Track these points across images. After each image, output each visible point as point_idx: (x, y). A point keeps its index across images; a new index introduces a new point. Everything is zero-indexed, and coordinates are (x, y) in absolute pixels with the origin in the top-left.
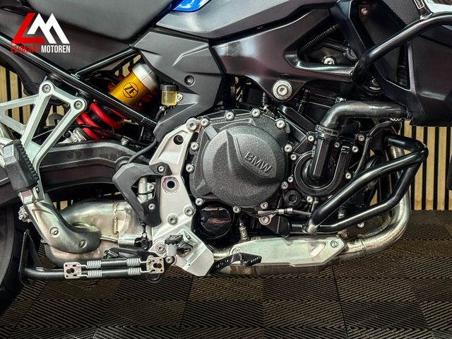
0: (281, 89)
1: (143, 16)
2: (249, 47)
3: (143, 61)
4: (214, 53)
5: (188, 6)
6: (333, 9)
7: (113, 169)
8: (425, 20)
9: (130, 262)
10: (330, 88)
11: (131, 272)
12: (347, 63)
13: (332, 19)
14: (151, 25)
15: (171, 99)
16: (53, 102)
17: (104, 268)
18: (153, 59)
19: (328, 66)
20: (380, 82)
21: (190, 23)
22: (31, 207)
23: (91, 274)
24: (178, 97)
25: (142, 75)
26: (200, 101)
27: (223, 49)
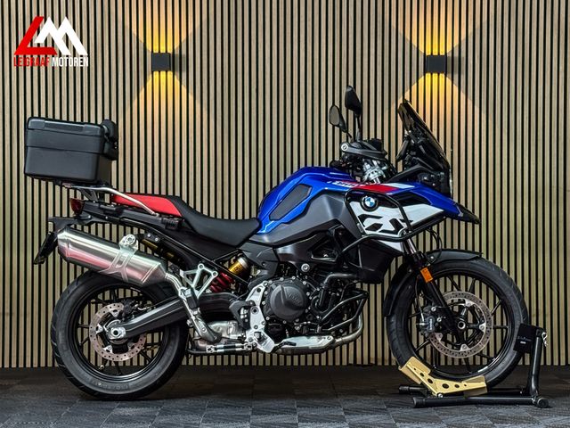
0: (305, 267)
1: (243, 235)
2: (289, 249)
3: (243, 256)
4: (275, 252)
5: (264, 231)
6: (328, 233)
7: (229, 304)
8: (364, 237)
9: (237, 345)
10: (326, 268)
11: (237, 349)
12: (334, 256)
13: (327, 237)
15: (255, 272)
16: (204, 274)
17: (224, 348)
18: (248, 254)
19: (326, 258)
20: (348, 264)
21: (266, 239)
22: (193, 318)
23: (219, 351)
24: (259, 271)
25: (242, 262)
26: (269, 273)
27: (280, 250)
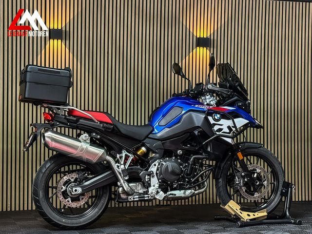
3: (144, 146)
4: (162, 144)
6: (192, 133)
7: (139, 173)
8: (215, 136)
9: (145, 196)
11: (145, 198)
13: (192, 135)
14: (147, 137)
16: (126, 156)
17: (139, 198)
18: (147, 145)
22: (122, 181)
23: (135, 199)
26: (159, 155)
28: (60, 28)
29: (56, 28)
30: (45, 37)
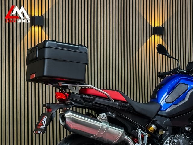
3: (154, 123)
24: (164, 132)
26: (169, 132)
28: (40, 15)
29: (36, 15)
30: (27, 23)
